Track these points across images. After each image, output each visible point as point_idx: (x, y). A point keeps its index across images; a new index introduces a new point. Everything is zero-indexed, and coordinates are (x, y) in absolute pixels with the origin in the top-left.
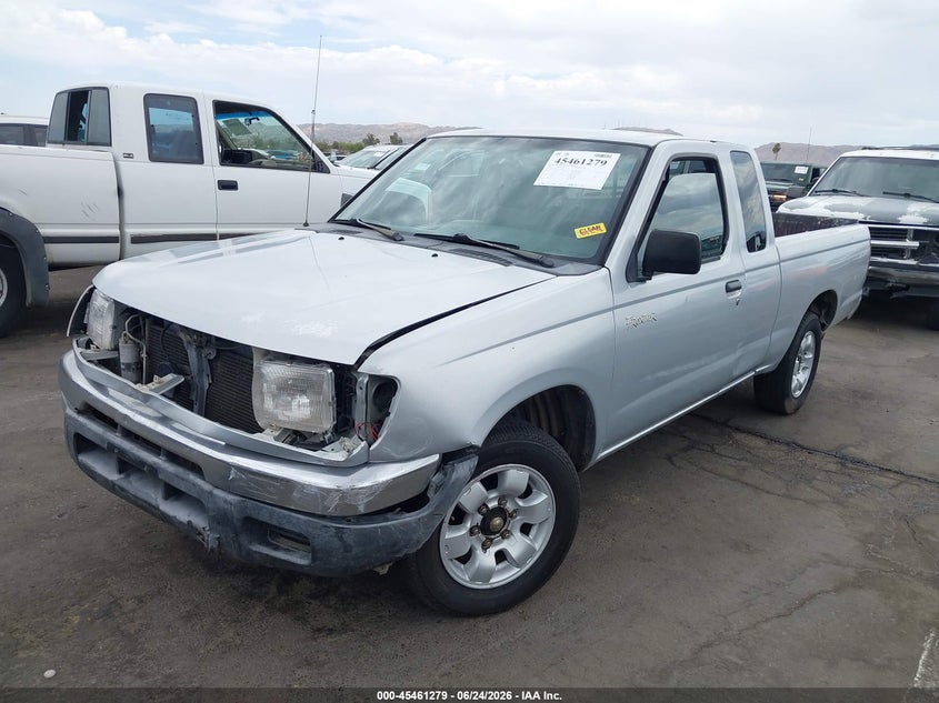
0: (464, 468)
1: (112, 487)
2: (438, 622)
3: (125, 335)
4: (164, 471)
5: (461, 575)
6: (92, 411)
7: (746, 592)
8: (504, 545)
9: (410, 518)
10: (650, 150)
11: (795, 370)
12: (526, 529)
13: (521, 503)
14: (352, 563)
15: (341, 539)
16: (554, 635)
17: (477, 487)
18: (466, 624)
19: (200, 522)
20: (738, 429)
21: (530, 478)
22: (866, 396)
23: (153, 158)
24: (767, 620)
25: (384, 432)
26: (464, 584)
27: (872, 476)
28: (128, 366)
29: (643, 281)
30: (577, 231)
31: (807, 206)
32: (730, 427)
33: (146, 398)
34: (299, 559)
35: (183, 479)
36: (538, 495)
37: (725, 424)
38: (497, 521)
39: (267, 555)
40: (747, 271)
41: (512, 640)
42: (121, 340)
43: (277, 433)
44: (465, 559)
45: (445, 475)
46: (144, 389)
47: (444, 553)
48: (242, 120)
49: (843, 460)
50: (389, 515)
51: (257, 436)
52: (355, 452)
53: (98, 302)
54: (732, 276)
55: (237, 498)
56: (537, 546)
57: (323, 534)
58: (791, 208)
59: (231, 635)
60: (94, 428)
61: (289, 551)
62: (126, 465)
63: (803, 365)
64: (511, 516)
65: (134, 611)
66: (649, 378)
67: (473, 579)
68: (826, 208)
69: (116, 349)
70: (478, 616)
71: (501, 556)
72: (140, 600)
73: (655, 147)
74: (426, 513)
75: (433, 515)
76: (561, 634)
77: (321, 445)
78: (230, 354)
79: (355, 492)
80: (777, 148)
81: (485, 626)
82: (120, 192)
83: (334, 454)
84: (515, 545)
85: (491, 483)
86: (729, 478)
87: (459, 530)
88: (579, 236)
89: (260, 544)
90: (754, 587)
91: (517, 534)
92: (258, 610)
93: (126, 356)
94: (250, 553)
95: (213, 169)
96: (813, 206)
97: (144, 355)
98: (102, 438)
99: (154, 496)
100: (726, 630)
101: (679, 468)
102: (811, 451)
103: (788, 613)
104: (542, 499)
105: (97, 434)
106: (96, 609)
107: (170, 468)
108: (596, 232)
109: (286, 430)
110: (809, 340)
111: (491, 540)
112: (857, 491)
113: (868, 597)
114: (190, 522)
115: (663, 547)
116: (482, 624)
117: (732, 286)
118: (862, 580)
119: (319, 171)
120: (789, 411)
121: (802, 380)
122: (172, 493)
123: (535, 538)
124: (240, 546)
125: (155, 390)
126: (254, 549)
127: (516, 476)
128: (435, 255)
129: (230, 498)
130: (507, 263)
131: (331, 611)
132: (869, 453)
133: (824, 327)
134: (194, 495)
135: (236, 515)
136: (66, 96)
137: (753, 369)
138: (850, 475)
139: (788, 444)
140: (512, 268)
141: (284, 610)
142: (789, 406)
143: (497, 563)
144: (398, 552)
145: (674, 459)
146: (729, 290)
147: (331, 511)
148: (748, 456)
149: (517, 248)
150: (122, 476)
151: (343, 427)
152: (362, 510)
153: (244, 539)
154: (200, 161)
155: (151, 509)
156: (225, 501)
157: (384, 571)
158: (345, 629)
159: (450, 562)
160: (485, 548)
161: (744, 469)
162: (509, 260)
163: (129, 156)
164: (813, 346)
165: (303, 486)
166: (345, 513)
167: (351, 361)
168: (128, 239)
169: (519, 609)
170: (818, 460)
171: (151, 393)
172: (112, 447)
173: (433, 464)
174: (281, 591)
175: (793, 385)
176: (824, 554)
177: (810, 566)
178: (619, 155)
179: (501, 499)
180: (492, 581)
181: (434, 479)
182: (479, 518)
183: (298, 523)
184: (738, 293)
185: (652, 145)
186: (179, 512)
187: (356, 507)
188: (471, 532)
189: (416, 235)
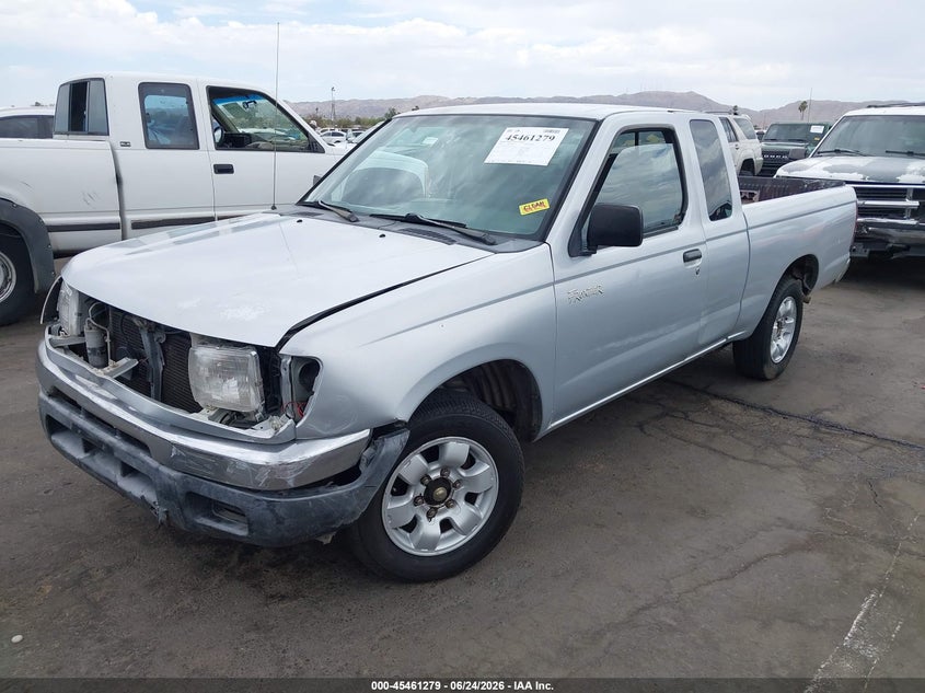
0: (394, 443)
1: (79, 463)
2: (387, 588)
3: (89, 322)
4: (118, 449)
5: (406, 543)
6: (58, 393)
7: (694, 557)
8: (448, 514)
9: (340, 490)
10: (597, 124)
11: (774, 335)
12: (471, 498)
13: (463, 473)
14: (286, 534)
15: (272, 511)
16: (497, 600)
17: (417, 460)
18: (413, 589)
19: (151, 497)
20: (716, 396)
21: (471, 449)
22: (853, 359)
23: (150, 145)
24: (709, 583)
25: (309, 410)
26: (409, 551)
27: (843, 440)
28: (93, 350)
29: (588, 255)
30: (521, 207)
31: (806, 168)
32: (709, 394)
33: (101, 382)
34: (239, 531)
35: (134, 457)
36: (481, 465)
37: (704, 391)
38: (440, 491)
39: (210, 527)
40: (708, 240)
41: (455, 604)
42: (86, 326)
43: (212, 413)
44: (411, 526)
45: (376, 449)
46: (100, 373)
47: (387, 523)
48: (240, 103)
49: (817, 423)
50: (321, 489)
51: (194, 416)
52: (281, 430)
53: (64, 291)
54: (689, 246)
55: (180, 474)
56: (482, 514)
57: (257, 506)
58: (790, 171)
59: (189, 601)
60: (61, 410)
61: (230, 523)
62: (91, 445)
63: (784, 330)
64: (455, 486)
65: (102, 580)
66: (599, 349)
67: (418, 547)
68: (825, 169)
69: (82, 334)
70: (426, 582)
71: (446, 525)
72: (109, 570)
73: (602, 121)
74: (357, 486)
75: (365, 487)
76: (503, 598)
77: (250, 424)
78: (178, 338)
79: (284, 466)
80: (803, 106)
81: (431, 591)
82: (119, 180)
83: (263, 432)
84: (460, 513)
85: (432, 455)
86: (697, 444)
87: (402, 500)
88: (523, 212)
89: (204, 516)
90: (702, 551)
91: (462, 503)
92: (218, 578)
93: (91, 341)
94: (195, 525)
95: (209, 153)
96: (812, 168)
97: (108, 340)
98: (68, 420)
99: (114, 473)
100: (667, 593)
101: (650, 435)
102: (785, 415)
103: (733, 575)
104: (485, 469)
105: (64, 416)
106: (67, 579)
107: (123, 446)
108: (540, 208)
109: (221, 410)
110: (788, 305)
111: (436, 509)
112: (825, 455)
113: (816, 559)
114: (143, 497)
115: (619, 513)
116: (428, 589)
117: (690, 255)
118: (814, 543)
119: (314, 152)
120: (769, 376)
121: (783, 345)
122: (128, 471)
123: (481, 506)
124: (185, 519)
125: (110, 374)
126: (198, 521)
127: (457, 448)
128: (383, 236)
129: (174, 474)
130: (450, 242)
131: (286, 578)
132: (843, 418)
133: (806, 291)
134: (144, 471)
135: (180, 490)
136: (68, 87)
137: (725, 336)
138: (821, 440)
139: (764, 409)
140: (455, 246)
141: (242, 578)
142: (769, 372)
143: (442, 531)
144: (333, 523)
145: (645, 426)
146: (686, 259)
147: (261, 486)
148: (722, 422)
149: (464, 226)
150: (88, 455)
151: (272, 405)
152: (291, 484)
153: (188, 512)
154: (196, 147)
155: (112, 485)
156: (170, 477)
157: (327, 540)
158: (296, 595)
159: (394, 532)
160: (430, 517)
161: (714, 435)
162: (453, 238)
163: (126, 144)
164: (794, 311)
165: (235, 462)
166: (274, 487)
167: (273, 344)
168: (129, 225)
169: (465, 576)
170: (792, 425)
171: (105, 377)
172: (76, 429)
173: (363, 439)
174: (241, 561)
175: (772, 351)
176: (779, 518)
177: (763, 530)
178: (567, 130)
179: (445, 469)
180: (438, 548)
181: (365, 454)
182: (422, 489)
183: (234, 496)
184: (698, 263)
185: (600, 118)
186: (134, 488)
187: (285, 482)
188: (415, 502)
189: (372, 215)
